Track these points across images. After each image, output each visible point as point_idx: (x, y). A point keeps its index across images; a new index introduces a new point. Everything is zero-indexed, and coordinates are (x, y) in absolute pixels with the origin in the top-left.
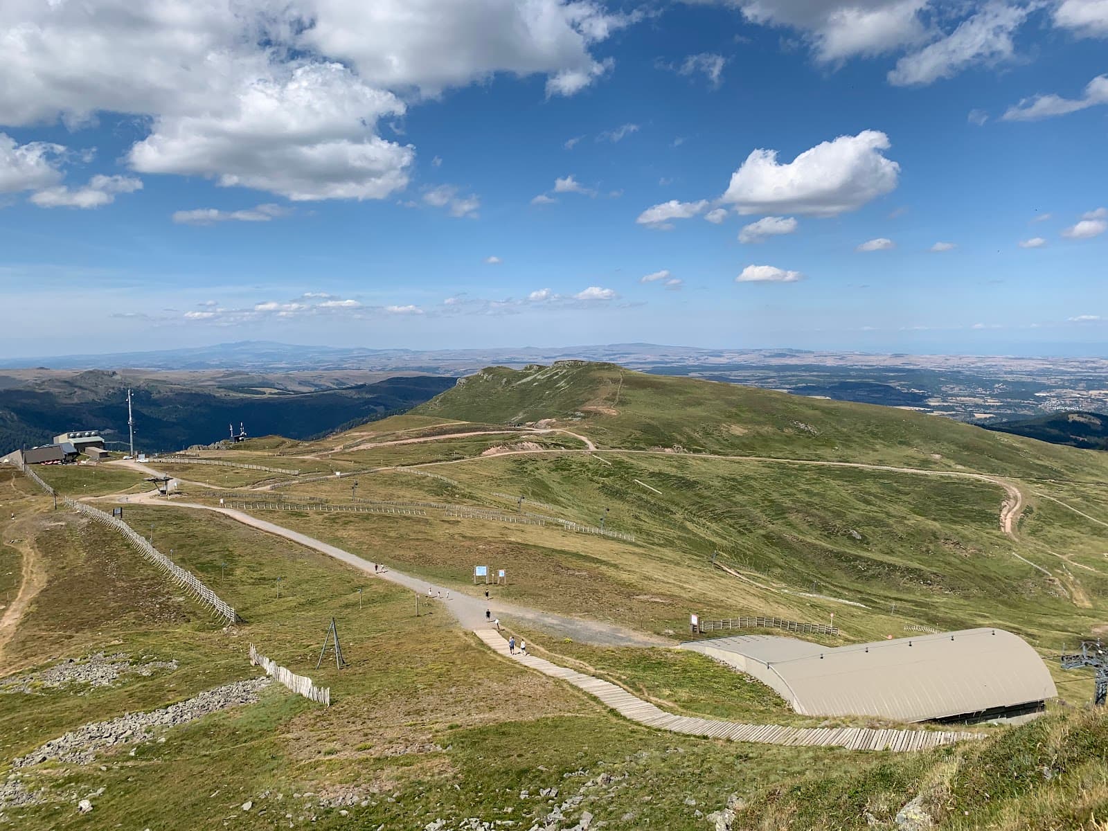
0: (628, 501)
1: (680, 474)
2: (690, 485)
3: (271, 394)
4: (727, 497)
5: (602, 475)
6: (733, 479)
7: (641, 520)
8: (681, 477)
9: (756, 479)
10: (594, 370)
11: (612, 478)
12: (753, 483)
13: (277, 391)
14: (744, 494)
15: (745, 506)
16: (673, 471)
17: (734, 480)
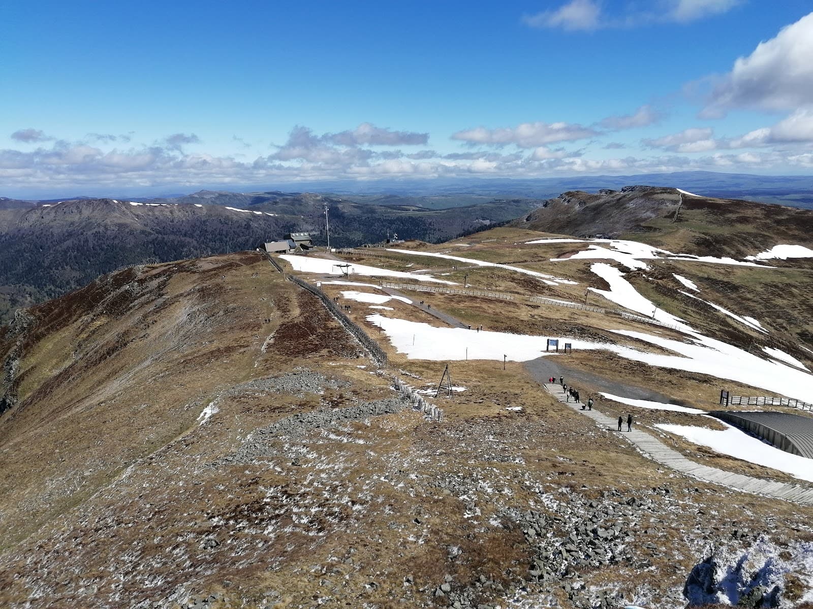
0: (677, 300)
1: (726, 280)
2: (735, 288)
3: (413, 210)
4: (767, 301)
5: (656, 278)
6: (774, 285)
7: (689, 315)
8: (726, 282)
9: (796, 287)
10: (658, 193)
11: (665, 280)
12: (794, 290)
13: (417, 208)
14: (784, 298)
15: (784, 308)
16: (721, 278)
17: (776, 286)
